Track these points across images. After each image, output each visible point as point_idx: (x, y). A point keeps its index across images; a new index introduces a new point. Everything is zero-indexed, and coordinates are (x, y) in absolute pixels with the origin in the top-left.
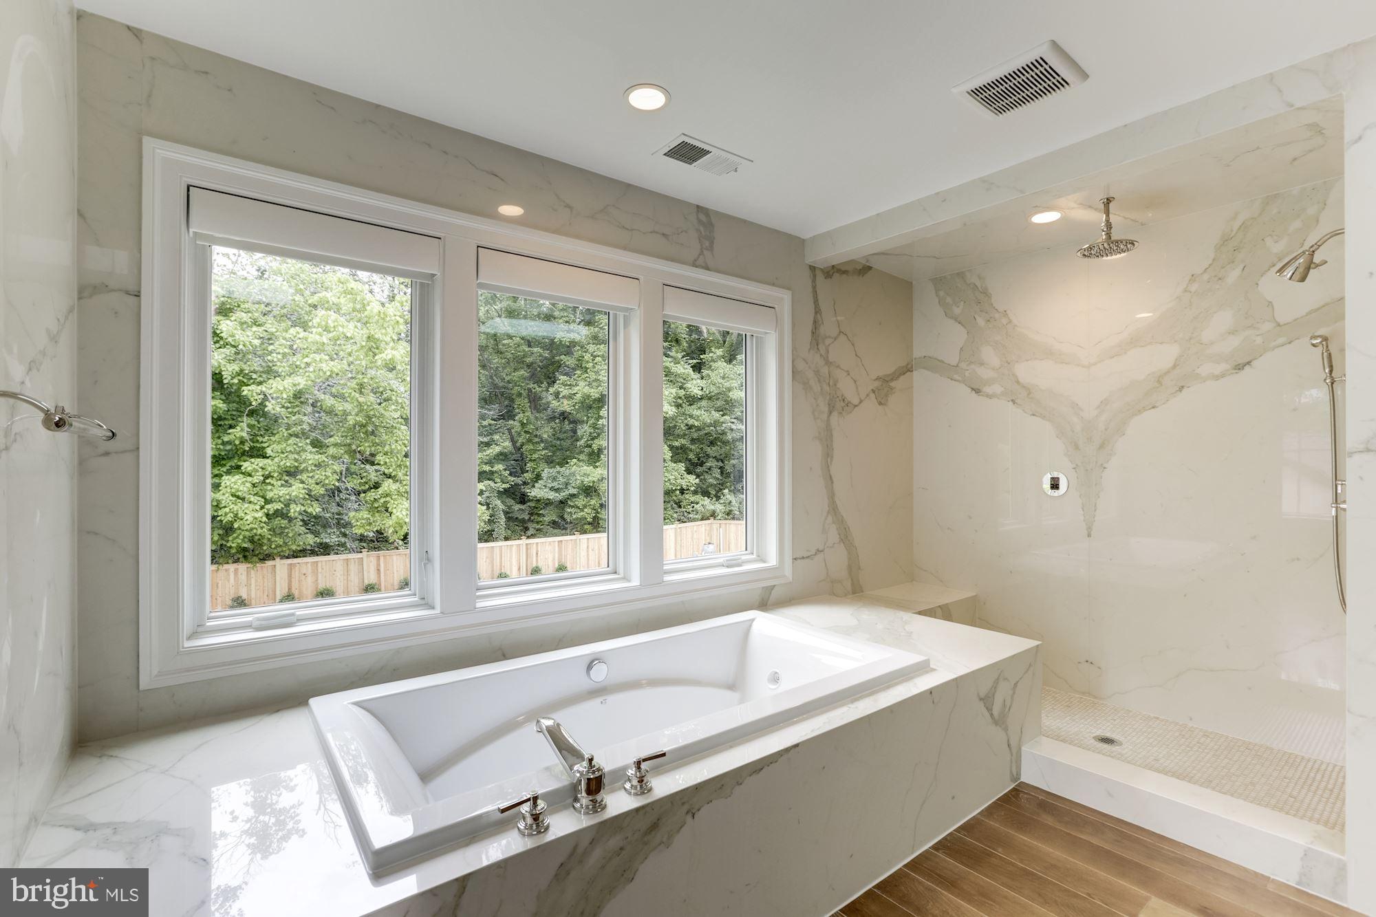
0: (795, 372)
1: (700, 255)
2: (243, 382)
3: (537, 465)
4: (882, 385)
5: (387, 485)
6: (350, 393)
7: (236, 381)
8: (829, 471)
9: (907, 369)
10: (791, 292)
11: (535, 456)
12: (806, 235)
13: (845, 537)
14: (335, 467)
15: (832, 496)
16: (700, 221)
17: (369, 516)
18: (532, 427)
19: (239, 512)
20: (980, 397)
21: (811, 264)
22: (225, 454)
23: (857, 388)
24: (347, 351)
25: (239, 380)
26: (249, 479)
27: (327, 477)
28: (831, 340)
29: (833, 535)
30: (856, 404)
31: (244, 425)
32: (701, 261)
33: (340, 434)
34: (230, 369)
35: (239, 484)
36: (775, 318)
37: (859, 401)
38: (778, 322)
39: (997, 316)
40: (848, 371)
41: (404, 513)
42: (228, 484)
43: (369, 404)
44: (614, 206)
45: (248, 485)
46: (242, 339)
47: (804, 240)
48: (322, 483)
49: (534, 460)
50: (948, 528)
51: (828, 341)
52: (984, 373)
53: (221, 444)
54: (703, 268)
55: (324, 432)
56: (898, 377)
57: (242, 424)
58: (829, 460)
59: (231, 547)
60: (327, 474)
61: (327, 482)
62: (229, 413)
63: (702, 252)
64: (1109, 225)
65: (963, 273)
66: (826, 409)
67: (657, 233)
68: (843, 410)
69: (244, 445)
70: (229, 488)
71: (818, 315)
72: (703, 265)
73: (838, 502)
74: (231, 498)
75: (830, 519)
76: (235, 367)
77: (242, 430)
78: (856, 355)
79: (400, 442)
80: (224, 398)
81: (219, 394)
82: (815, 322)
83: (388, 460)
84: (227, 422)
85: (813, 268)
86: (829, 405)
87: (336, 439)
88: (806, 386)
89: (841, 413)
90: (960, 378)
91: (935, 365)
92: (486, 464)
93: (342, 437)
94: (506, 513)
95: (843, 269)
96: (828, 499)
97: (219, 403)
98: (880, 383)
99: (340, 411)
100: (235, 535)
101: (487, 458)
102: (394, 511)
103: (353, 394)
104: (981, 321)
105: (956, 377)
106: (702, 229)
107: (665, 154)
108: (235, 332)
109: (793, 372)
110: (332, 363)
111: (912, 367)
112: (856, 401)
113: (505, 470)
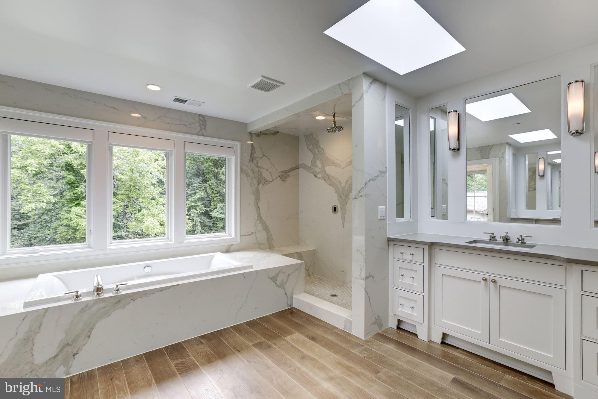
0: (242, 170)
1: (200, 131)
2: (82, 168)
3: (216, 203)
4: (284, 174)
5: (144, 211)
6: (126, 173)
7: (79, 167)
8: (258, 204)
9: (297, 168)
10: (240, 142)
11: (215, 199)
12: (248, 122)
13: (266, 228)
14: (121, 204)
15: (259, 214)
16: (200, 120)
17: (136, 224)
18: (214, 187)
19: (79, 222)
20: (316, 179)
21: (251, 132)
22: (75, 198)
23: (271, 175)
24: (125, 155)
25: (80, 167)
26: (84, 208)
27: (117, 208)
28: (259, 159)
29: (260, 227)
30: (271, 181)
31: (83, 186)
32: (200, 133)
33: (124, 190)
34: (76, 163)
35: (79, 211)
36: (233, 151)
37: (272, 180)
38: (235, 154)
39: (321, 149)
40: (267, 169)
41: (150, 223)
42: (74, 210)
43: (135, 177)
44: (163, 116)
45: (83, 211)
46: (81, 150)
47: (247, 124)
48: (115, 210)
49: (215, 201)
50: (308, 226)
51: (257, 159)
52: (318, 170)
53: (73, 194)
54: (201, 135)
55: (118, 189)
56: (291, 171)
57: (82, 185)
58: (258, 201)
59: (77, 237)
60: (117, 206)
61: (117, 210)
62: (76, 181)
63: (201, 130)
64: (335, 122)
65: (312, 134)
66: (257, 183)
67: (182, 124)
68: (265, 183)
69: (83, 194)
70: (74, 212)
71: (253, 150)
72: (202, 134)
73: (262, 216)
74: (76, 216)
75: (258, 222)
76: (79, 162)
77: (82, 188)
78: (271, 163)
79: (149, 193)
80: (74, 175)
81: (72, 173)
82: (252, 152)
83: (143, 201)
84: (75, 185)
85: (251, 134)
86: (258, 181)
87: (122, 192)
88: (247, 175)
89: (264, 184)
90: (311, 172)
91: (305, 167)
92: (193, 202)
93: (125, 191)
94: (201, 223)
95: (265, 133)
96: (257, 215)
97: (72, 177)
98: (283, 173)
99: (124, 180)
100: (79, 232)
101: (194, 200)
102: (146, 222)
103: (127, 173)
104: (316, 151)
105: (310, 171)
106: (201, 122)
107: (174, 101)
108: (78, 147)
109: (241, 170)
110: (118, 161)
111: (298, 167)
112: (271, 180)
113: (201, 205)
